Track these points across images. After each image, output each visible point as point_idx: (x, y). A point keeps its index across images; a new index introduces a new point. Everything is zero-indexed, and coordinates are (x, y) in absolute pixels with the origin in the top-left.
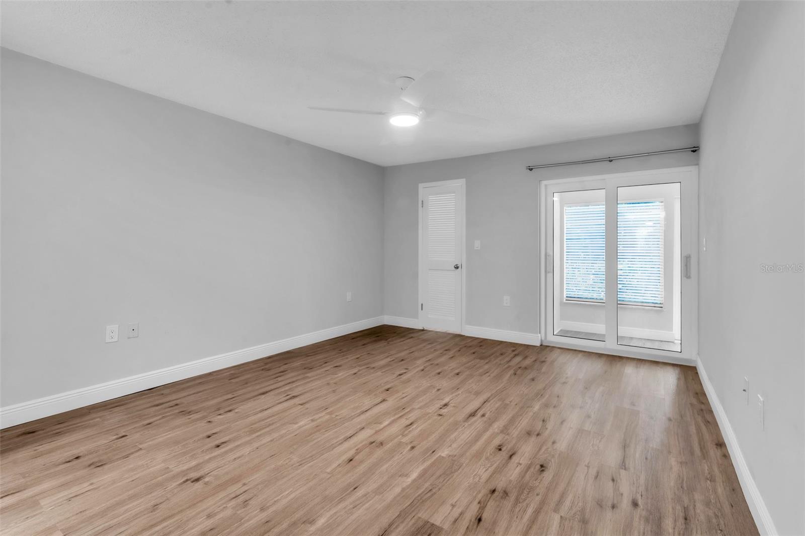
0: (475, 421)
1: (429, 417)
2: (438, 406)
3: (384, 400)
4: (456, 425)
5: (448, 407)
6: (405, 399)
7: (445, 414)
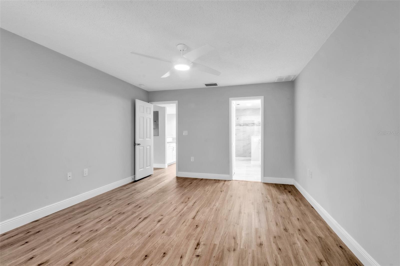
0: (145, 215)
1: (167, 214)
2: (163, 220)
3: (194, 218)
4: (155, 213)
5: (158, 220)
6: (183, 221)
7: (160, 216)
